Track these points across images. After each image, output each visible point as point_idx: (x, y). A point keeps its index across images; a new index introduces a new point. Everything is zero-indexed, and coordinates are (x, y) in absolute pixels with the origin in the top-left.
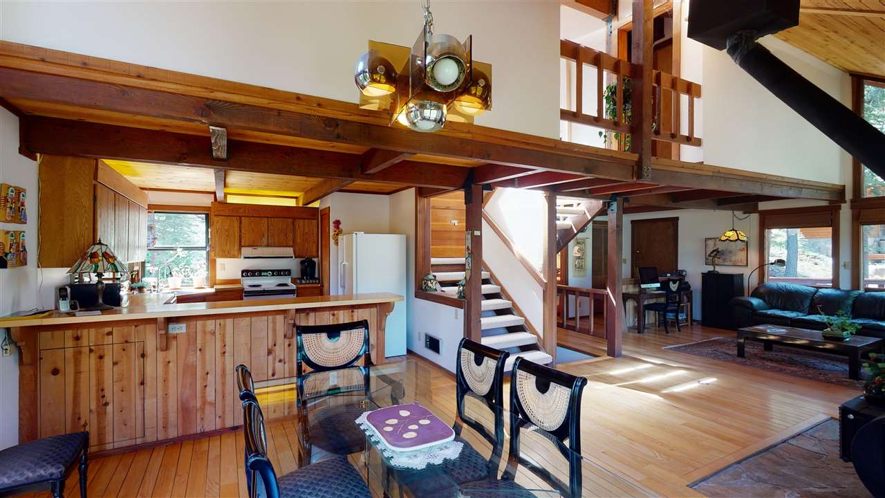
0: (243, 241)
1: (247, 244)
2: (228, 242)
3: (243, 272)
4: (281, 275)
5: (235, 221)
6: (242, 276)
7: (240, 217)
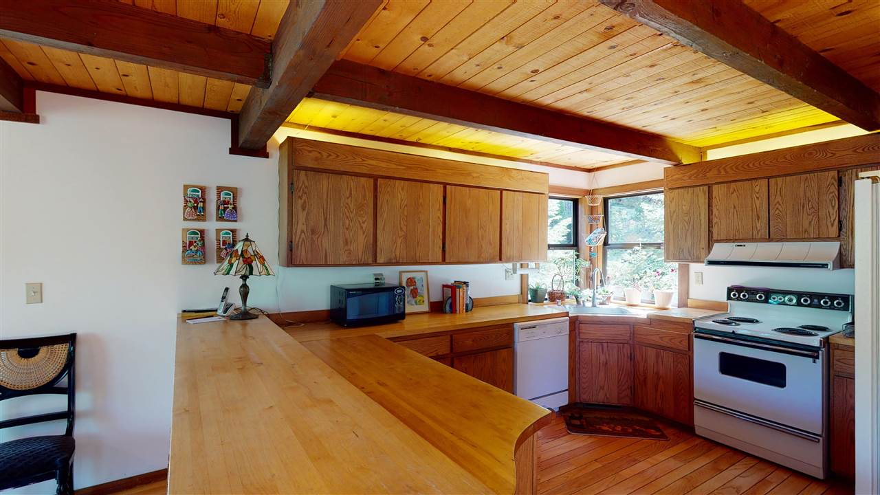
0: (715, 231)
1: (723, 237)
2: (689, 234)
3: (730, 290)
4: (819, 306)
5: (701, 194)
6: (729, 298)
7: (710, 187)
